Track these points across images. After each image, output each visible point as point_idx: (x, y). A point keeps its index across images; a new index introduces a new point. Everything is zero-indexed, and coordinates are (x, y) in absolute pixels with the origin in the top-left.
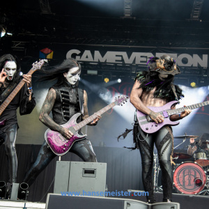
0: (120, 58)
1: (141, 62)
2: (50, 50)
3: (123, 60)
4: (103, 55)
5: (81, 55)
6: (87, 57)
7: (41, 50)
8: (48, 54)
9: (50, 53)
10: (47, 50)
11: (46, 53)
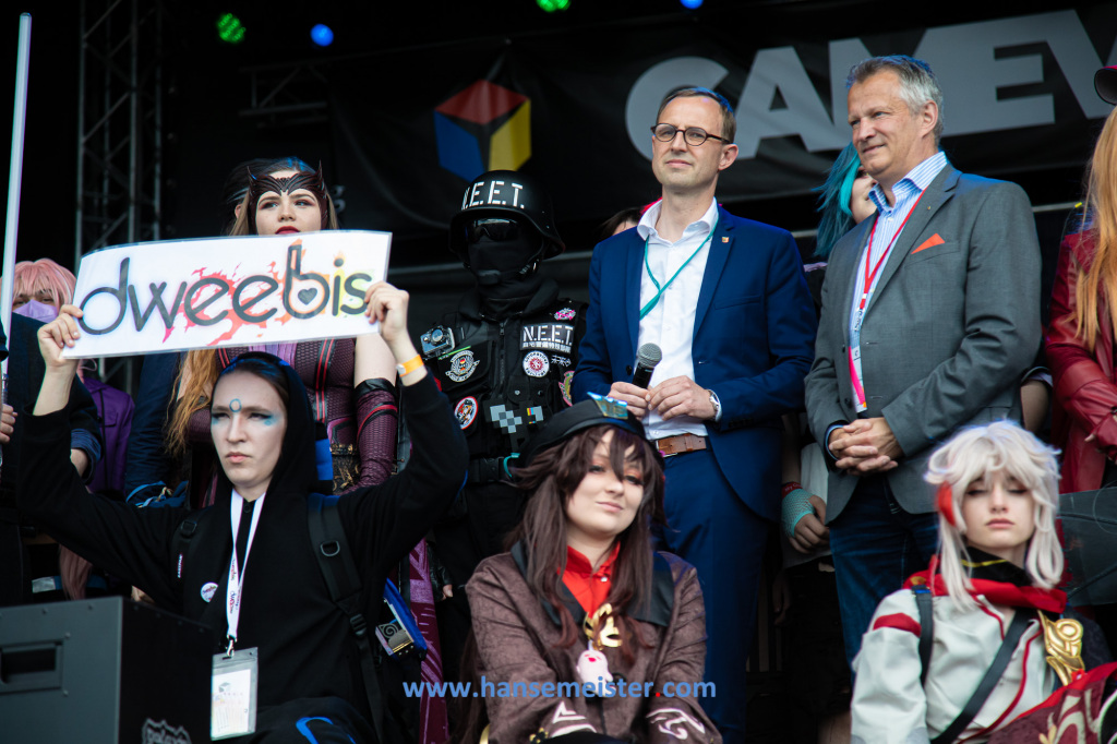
2: (502, 93)
3: (1055, 82)
6: (779, 101)
7: (447, 107)
8: (496, 124)
9: (513, 111)
10: (482, 101)
11: (485, 117)
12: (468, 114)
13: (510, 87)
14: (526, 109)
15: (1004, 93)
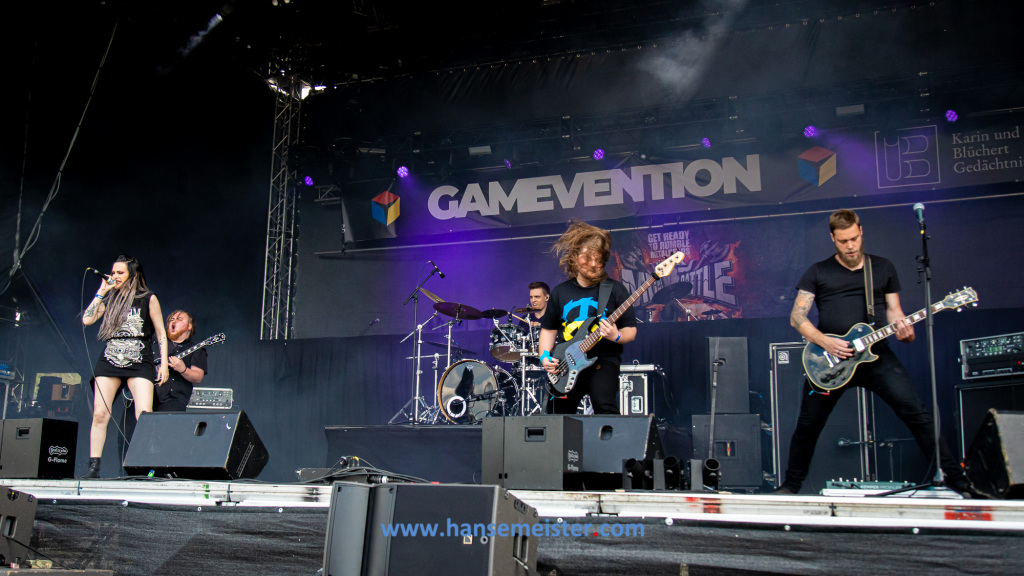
0: (547, 193)
1: (598, 194)
2: (392, 196)
3: (554, 197)
4: (508, 194)
5: (459, 197)
6: (473, 200)
7: (375, 199)
8: (389, 205)
9: (394, 201)
10: (386, 197)
11: (386, 203)
12: (381, 202)
13: (394, 193)
14: (399, 200)
15: (539, 200)
